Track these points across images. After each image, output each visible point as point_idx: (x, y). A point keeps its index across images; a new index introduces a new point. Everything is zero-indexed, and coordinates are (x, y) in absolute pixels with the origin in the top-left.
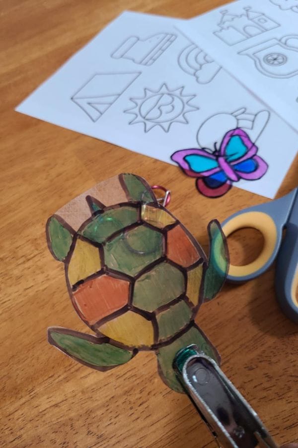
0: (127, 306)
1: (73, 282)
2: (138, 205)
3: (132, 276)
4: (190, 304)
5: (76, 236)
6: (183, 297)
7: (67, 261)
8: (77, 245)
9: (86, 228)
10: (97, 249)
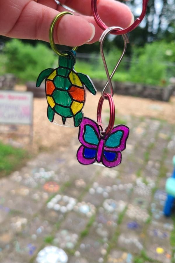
0: (72, 86)
1: (82, 104)
2: (53, 109)
3: (67, 92)
4: (57, 72)
5: (74, 116)
6: (57, 75)
7: (80, 111)
8: (75, 113)
9: (70, 116)
10: (71, 107)
